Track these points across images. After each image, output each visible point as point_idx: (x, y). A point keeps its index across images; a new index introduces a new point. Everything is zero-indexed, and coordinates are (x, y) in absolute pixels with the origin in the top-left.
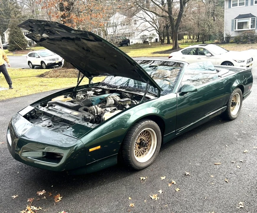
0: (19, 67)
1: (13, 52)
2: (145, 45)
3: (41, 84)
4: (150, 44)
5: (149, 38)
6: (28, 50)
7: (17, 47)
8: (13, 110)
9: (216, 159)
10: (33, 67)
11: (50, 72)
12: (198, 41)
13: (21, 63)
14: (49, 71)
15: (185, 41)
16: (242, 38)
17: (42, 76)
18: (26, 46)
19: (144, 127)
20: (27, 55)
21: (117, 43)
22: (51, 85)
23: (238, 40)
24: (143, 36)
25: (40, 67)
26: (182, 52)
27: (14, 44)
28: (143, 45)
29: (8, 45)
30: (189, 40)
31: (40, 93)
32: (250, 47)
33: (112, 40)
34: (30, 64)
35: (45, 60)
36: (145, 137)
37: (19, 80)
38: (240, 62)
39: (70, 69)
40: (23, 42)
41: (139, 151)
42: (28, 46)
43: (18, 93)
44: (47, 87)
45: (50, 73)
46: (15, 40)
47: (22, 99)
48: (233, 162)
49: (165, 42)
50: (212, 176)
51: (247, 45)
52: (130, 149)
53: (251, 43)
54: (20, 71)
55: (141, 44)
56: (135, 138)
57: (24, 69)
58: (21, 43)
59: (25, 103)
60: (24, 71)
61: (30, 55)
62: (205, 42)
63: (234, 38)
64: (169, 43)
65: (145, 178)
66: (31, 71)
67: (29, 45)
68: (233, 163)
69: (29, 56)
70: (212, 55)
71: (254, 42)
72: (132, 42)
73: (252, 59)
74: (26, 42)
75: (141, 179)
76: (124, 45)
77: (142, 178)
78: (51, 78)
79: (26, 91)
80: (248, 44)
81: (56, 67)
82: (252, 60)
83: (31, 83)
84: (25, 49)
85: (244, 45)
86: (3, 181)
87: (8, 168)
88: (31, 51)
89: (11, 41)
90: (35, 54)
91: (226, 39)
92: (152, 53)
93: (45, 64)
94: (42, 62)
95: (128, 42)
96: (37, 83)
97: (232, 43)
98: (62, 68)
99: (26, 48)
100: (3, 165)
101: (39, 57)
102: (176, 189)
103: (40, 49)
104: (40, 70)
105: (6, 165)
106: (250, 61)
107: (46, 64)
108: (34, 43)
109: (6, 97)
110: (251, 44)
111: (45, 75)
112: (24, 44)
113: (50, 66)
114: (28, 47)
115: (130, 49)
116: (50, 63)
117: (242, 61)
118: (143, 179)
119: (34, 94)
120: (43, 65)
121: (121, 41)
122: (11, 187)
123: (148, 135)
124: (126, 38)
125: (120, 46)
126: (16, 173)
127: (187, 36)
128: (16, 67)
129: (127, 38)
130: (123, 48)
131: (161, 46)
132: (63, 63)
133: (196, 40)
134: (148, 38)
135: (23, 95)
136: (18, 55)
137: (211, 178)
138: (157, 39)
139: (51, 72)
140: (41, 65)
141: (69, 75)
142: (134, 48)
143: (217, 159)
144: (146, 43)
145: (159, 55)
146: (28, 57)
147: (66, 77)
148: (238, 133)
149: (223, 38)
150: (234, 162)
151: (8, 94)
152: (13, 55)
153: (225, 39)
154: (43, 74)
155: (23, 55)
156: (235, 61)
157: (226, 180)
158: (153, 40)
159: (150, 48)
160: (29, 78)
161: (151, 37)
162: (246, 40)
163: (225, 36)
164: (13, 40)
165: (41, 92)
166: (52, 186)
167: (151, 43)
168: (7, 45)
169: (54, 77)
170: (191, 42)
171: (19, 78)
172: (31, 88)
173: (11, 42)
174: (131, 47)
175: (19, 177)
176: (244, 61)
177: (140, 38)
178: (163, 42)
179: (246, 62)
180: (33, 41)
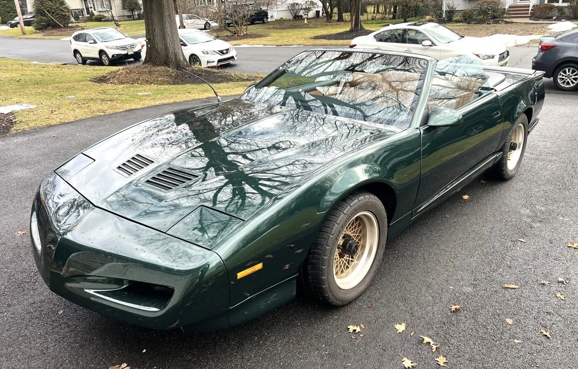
0: (56, 61)
1: (43, 32)
2: (297, 23)
3: (103, 97)
4: (306, 22)
5: (304, 9)
6: (72, 27)
7: (52, 22)
8: (46, 154)
9: (504, 274)
10: (84, 61)
11: (118, 73)
12: (394, 18)
13: (60, 53)
14: (118, 71)
15: (370, 17)
16: (475, 13)
17: (102, 80)
18: (69, 20)
19: (356, 211)
20: (71, 38)
21: (244, 17)
22: (123, 99)
23: (469, 17)
24: (292, 4)
25: (98, 62)
26: (375, 36)
27: (45, 15)
28: (293, 22)
29: (33, 17)
30: (378, 16)
31: (100, 116)
32: (493, 29)
33: (235, 11)
34: (78, 55)
35: (107, 48)
36: (352, 230)
37: (57, 87)
38: (486, 57)
39: (159, 68)
40: (63, 11)
41: (340, 263)
42: (73, 20)
43: (54, 116)
44: (114, 103)
45: (120, 75)
46: (46, 9)
47: (65, 128)
48: (543, 282)
49: (333, 18)
50: (509, 321)
51: (486, 25)
52: (326, 263)
53: (493, 23)
54: (59, 69)
55: (290, 20)
56: (336, 239)
57: (66, 64)
58: (57, 14)
59: (71, 138)
60: (66, 70)
61: (77, 38)
62: (408, 19)
63: (462, 12)
64: (340, 19)
65: (359, 327)
66: (80, 70)
67: (74, 18)
68: (544, 284)
69: (76, 40)
70: (433, 44)
71: (499, 21)
72: (272, 17)
73: (508, 52)
74: (68, 12)
75: (351, 330)
76: (257, 22)
77: (352, 328)
78: (122, 85)
79: (72, 112)
80: (488, 24)
81: (130, 63)
82: (508, 55)
83: (82, 95)
84: (66, 26)
85: (481, 26)
86: (26, 335)
87: (37, 299)
88: (80, 30)
89: (39, 10)
90: (87, 36)
91: (446, 14)
92: (311, 38)
93: (107, 56)
94: (102, 52)
95: (264, 15)
96: (93, 96)
97: (457, 22)
98: (143, 64)
99: (68, 24)
100: (26, 292)
101: (95, 42)
102: (437, 359)
103: (97, 26)
104: (97, 68)
105: (32, 293)
106: (504, 57)
107: (110, 57)
108: (83, 16)
109: (30, 125)
110: (494, 25)
111: (109, 79)
112: (65, 15)
113: (118, 60)
114: (72, 22)
115: (269, 29)
116: (117, 55)
117: (489, 57)
118: (355, 330)
119: (88, 119)
120: (104, 57)
121: (253, 13)
122: (44, 354)
123: (359, 225)
124: (261, 9)
125: (249, 23)
126: (56, 312)
127: (373, 9)
128: (51, 62)
129: (264, 8)
130: (256, 27)
131: (327, 25)
132: (143, 55)
133: (391, 16)
134: (301, 9)
135: (66, 121)
136: (53, 37)
137: (508, 327)
138: (319, 11)
139: (122, 73)
140: (98, 57)
141: (157, 79)
142: (277, 29)
143: (506, 275)
144: (298, 18)
145: (324, 41)
146: (73, 41)
147: (152, 83)
148: (528, 211)
149: (441, 13)
150: (547, 283)
151: (35, 118)
152: (44, 37)
153: (444, 14)
154: (106, 76)
155: (62, 37)
156: (478, 56)
157: (545, 333)
158: (311, 14)
159: (306, 28)
160: (77, 85)
161: (307, 7)
162: (483, 17)
163: (444, 8)
164: (43, 8)
165: (103, 114)
166: (144, 351)
167: (307, 18)
168: (31, 18)
169: (128, 82)
170: (382, 19)
171: (56, 83)
172: (83, 106)
173: (39, 12)
174: (271, 26)
175: (63, 326)
176: (493, 57)
177: (287, 9)
178: (331, 17)
179: (497, 58)
180: (82, 11)
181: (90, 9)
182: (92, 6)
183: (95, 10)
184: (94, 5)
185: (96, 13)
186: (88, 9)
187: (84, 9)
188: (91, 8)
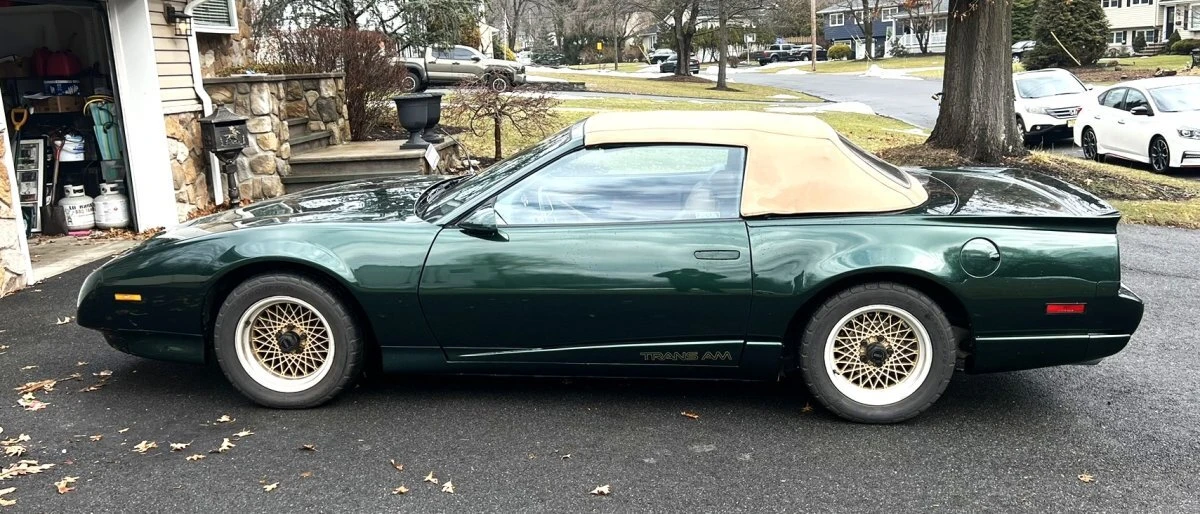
6: (1099, 66)
7: (1059, 53)
35: (1028, 111)
40: (1090, 32)
42: (1130, 49)
58: (1076, 39)
74: (1106, 33)
84: (1092, 64)
89: (1042, 29)
107: (1028, 129)
108: (1156, 40)
173: (1042, 34)
180: (1157, 30)
181: (1175, 27)
182: (1182, 19)
183: (1186, 28)
184: (1186, 17)
185: (1185, 35)
186: (1170, 26)
187: (1162, 26)
188: (1179, 23)
